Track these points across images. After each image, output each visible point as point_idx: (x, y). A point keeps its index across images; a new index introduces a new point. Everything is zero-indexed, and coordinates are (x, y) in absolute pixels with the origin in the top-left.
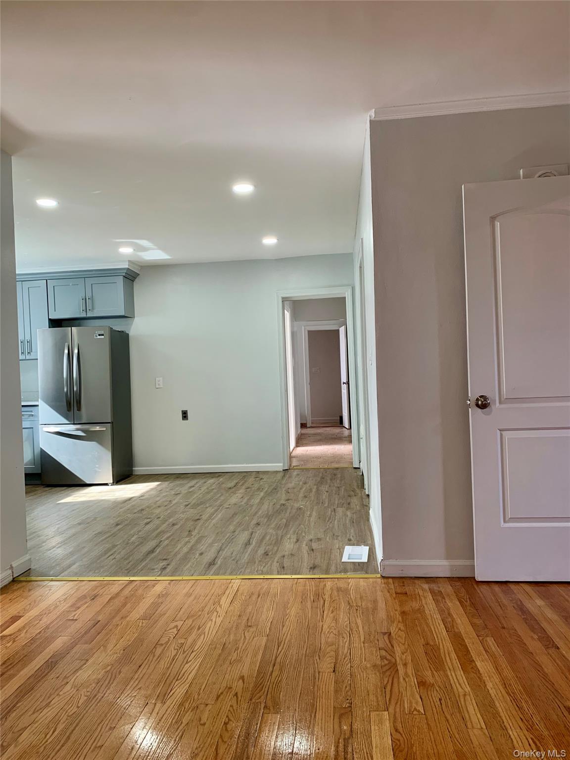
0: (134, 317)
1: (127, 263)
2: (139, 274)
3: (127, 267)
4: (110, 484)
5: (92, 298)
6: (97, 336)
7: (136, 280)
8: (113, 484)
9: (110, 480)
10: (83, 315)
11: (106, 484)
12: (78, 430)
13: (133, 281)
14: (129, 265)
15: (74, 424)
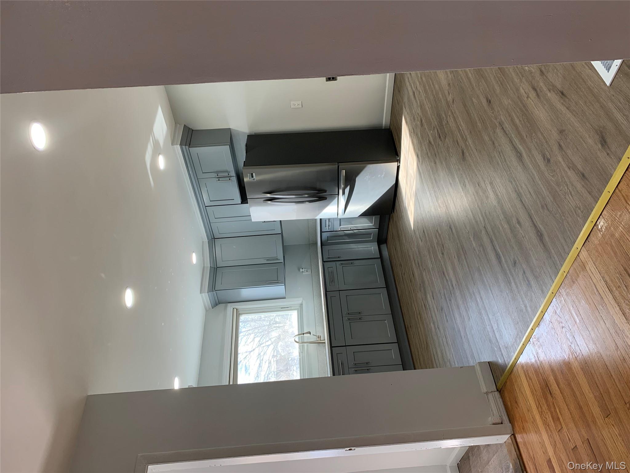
0: (230, 128)
1: (175, 146)
2: (185, 125)
3: (179, 146)
4: (399, 164)
5: (217, 172)
6: (254, 179)
7: (190, 128)
8: (399, 161)
9: (395, 164)
10: (234, 179)
11: (398, 167)
12: (344, 193)
13: (193, 130)
14: (177, 144)
15: (338, 194)
